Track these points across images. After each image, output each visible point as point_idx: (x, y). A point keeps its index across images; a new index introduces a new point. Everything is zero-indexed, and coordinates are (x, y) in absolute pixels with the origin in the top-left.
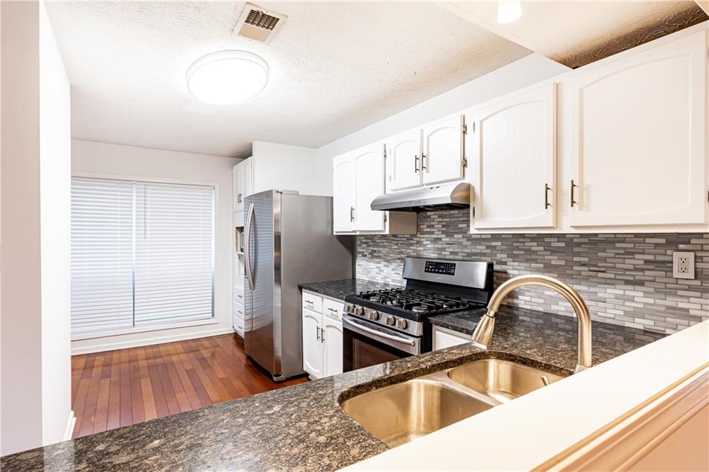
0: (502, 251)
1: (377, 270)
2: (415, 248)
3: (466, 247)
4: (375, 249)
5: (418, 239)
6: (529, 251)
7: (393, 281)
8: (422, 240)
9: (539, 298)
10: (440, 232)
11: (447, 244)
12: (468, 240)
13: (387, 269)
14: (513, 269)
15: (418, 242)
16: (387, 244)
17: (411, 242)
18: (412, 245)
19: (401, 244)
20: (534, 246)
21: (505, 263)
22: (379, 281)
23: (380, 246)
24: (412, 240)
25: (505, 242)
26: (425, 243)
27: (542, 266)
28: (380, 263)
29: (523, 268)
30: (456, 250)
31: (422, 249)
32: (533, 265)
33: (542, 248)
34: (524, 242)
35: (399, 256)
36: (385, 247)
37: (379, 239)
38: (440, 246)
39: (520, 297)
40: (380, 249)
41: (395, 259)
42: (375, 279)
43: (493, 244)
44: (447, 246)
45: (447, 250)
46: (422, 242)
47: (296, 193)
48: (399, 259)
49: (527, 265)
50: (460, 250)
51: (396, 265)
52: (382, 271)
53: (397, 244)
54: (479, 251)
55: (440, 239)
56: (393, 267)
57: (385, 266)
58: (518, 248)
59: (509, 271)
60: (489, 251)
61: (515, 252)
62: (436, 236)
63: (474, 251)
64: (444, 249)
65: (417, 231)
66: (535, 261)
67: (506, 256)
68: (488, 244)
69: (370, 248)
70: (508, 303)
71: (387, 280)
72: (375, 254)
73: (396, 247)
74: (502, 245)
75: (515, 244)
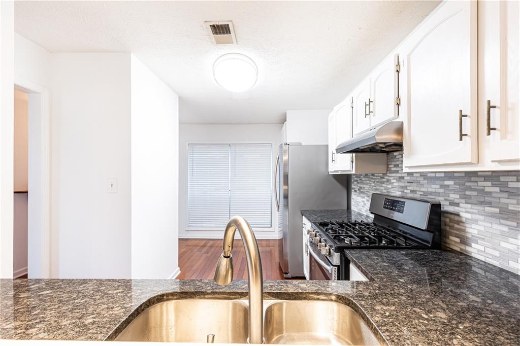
0: (455, 192)
2: (385, 185)
3: (423, 185)
4: (362, 186)
5: (387, 177)
6: (482, 192)
8: (390, 178)
9: (495, 249)
11: (408, 182)
12: (424, 179)
14: (466, 212)
15: (388, 181)
16: (368, 182)
17: (383, 180)
18: (383, 183)
19: (377, 182)
20: (488, 186)
21: (457, 205)
23: (364, 184)
24: (384, 178)
25: (457, 181)
26: (393, 181)
27: (497, 210)
28: (364, 198)
29: (476, 211)
30: (416, 189)
31: (390, 186)
32: (488, 209)
33: (497, 189)
34: (477, 182)
36: (367, 184)
38: (403, 185)
39: (473, 245)
40: (364, 186)
42: (361, 211)
43: (447, 183)
44: (409, 184)
45: (408, 188)
46: (390, 180)
47: (300, 144)
49: (481, 208)
53: (374, 182)
54: (433, 190)
55: (403, 178)
57: (367, 200)
58: (470, 189)
59: (461, 214)
60: (442, 191)
61: (467, 193)
62: (400, 175)
63: (430, 190)
64: (405, 187)
65: (387, 171)
66: (490, 204)
67: (458, 196)
68: (442, 183)
69: (359, 185)
70: (461, 249)
72: (361, 190)
73: (374, 185)
74: (455, 184)
75: (467, 184)
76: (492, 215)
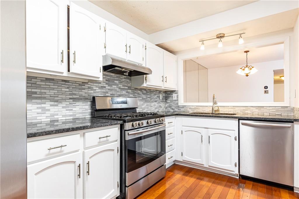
0: (131, 94)
1: (40, 111)
2: (87, 91)
3: (118, 91)
5: (90, 86)
6: (138, 94)
7: (63, 116)
8: (92, 86)
10: (105, 84)
11: (109, 90)
12: (119, 89)
13: (56, 107)
15: (89, 88)
16: (56, 87)
17: (83, 87)
18: (84, 89)
19: (73, 88)
22: (43, 120)
23: (45, 88)
24: (84, 86)
26: (94, 88)
28: (45, 104)
30: (114, 93)
31: (92, 92)
32: (140, 98)
33: (141, 93)
35: (71, 97)
36: (53, 89)
37: (42, 81)
38: (105, 91)
40: (42, 91)
41: (65, 99)
43: (129, 91)
44: (109, 91)
45: (109, 93)
46: (93, 88)
48: (70, 99)
50: (115, 93)
51: (68, 103)
52: (49, 110)
53: (68, 88)
55: (105, 87)
56: (64, 105)
57: (51, 105)
60: (127, 94)
61: (135, 94)
62: (102, 85)
63: (122, 94)
64: (107, 93)
68: (127, 91)
71: (56, 117)
72: (33, 95)
73: (68, 90)
74: (132, 91)
75: (135, 91)
76: (141, 100)
